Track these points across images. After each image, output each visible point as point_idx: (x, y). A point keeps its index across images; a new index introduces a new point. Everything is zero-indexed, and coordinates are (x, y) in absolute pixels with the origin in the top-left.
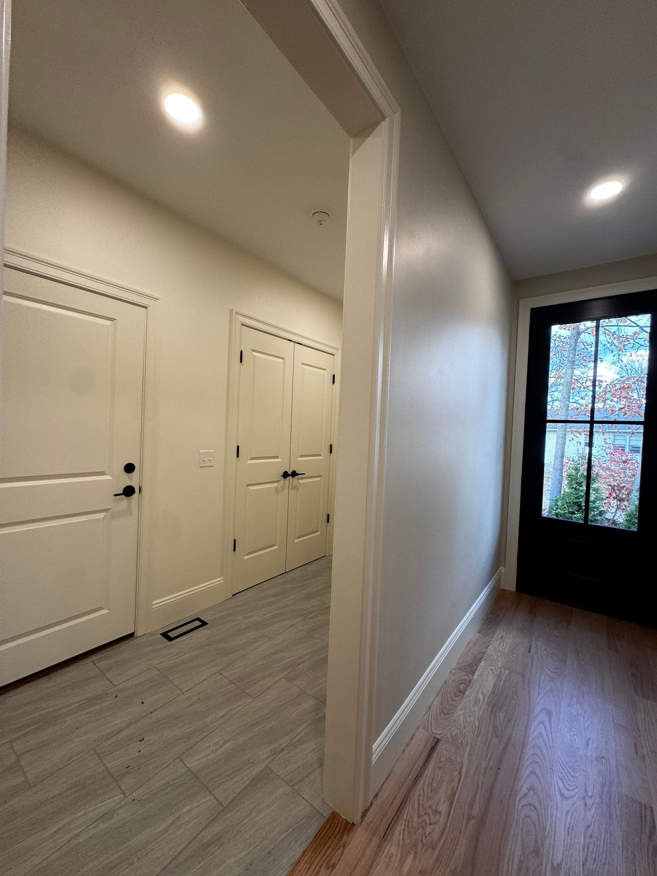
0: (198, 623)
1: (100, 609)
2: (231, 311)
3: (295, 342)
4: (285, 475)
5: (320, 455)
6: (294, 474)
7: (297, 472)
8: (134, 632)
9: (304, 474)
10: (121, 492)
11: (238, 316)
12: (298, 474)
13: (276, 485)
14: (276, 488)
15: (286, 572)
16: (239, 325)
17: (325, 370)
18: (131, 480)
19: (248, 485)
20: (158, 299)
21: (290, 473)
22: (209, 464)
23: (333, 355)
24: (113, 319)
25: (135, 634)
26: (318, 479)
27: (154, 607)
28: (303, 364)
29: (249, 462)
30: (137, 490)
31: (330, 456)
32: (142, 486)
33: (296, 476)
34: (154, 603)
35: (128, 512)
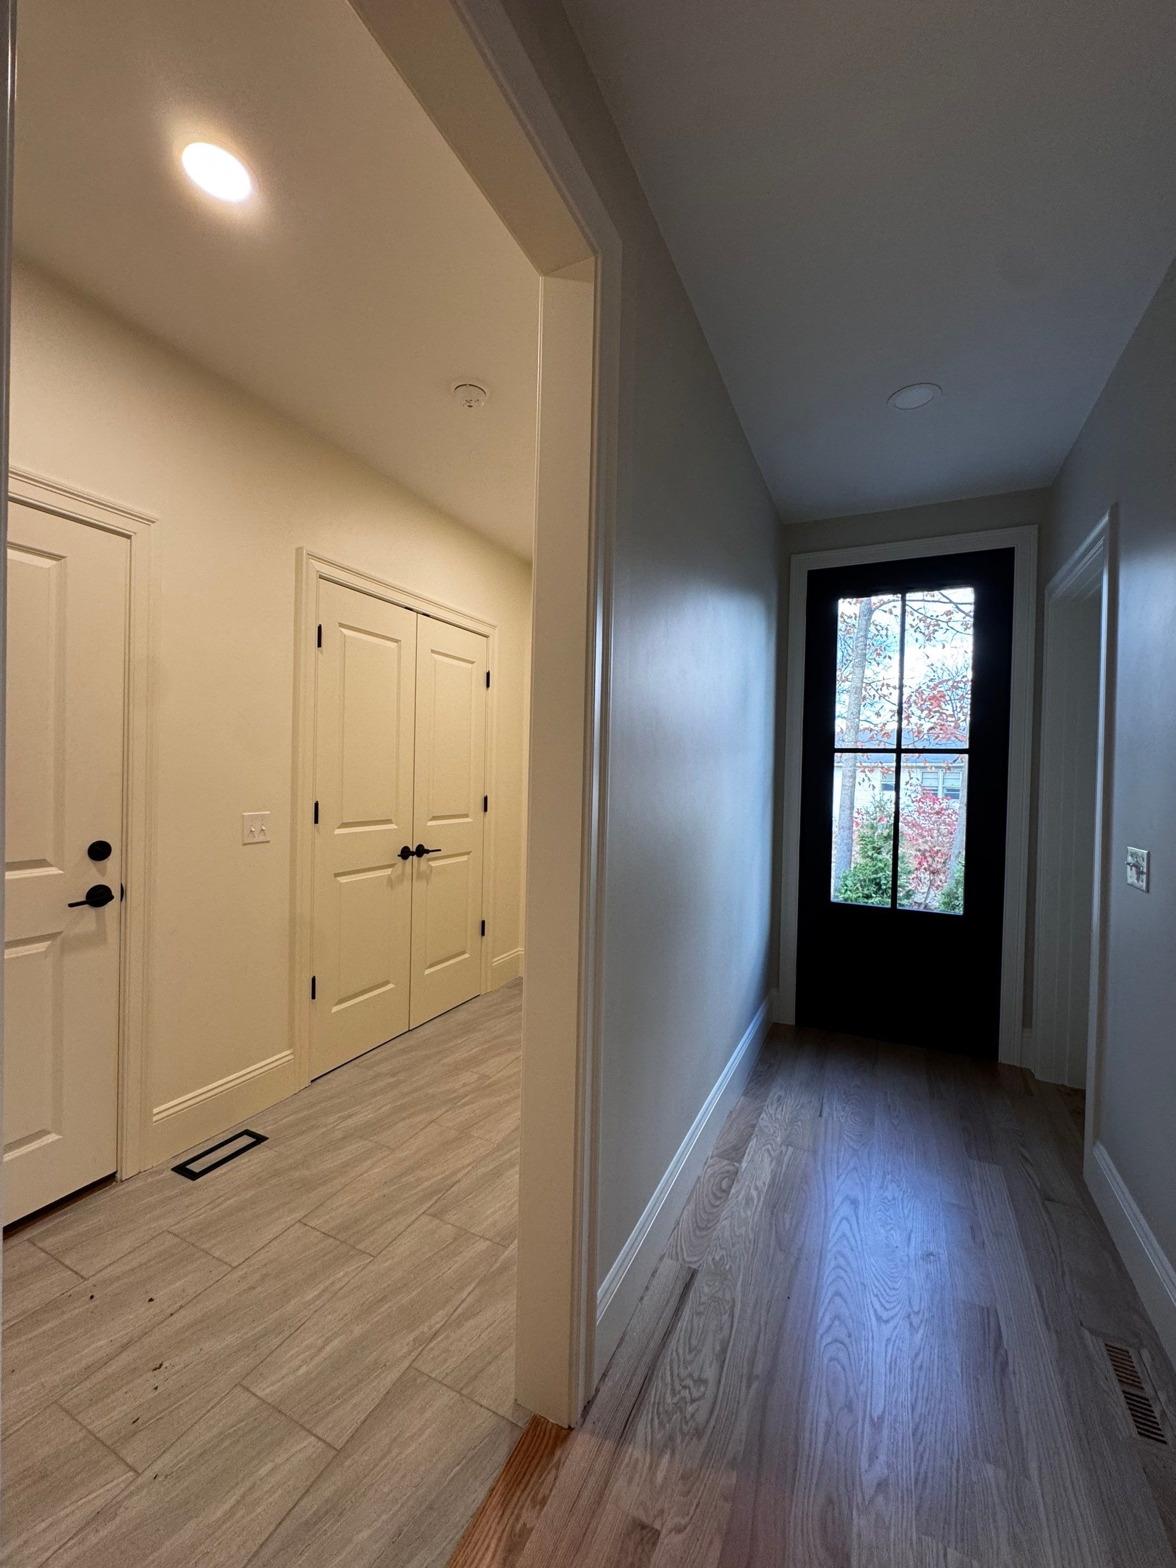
0: (247, 1140)
1: (43, 1133)
2: (299, 550)
3: (418, 612)
4: (405, 853)
5: (466, 816)
6: (421, 851)
7: (425, 848)
8: (116, 1173)
9: (440, 850)
10: (83, 899)
11: (312, 561)
12: (428, 852)
13: (388, 872)
14: (389, 877)
15: (409, 1031)
16: (314, 576)
17: (472, 663)
18: (103, 873)
19: (337, 875)
20: (153, 522)
21: (414, 850)
22: (262, 838)
23: (486, 637)
24: (59, 556)
25: (118, 1175)
26: (465, 858)
27: (155, 1118)
28: (433, 651)
29: (338, 831)
30: (116, 892)
31: (485, 815)
32: (126, 886)
33: (425, 855)
34: (156, 1110)
35: (98, 938)
